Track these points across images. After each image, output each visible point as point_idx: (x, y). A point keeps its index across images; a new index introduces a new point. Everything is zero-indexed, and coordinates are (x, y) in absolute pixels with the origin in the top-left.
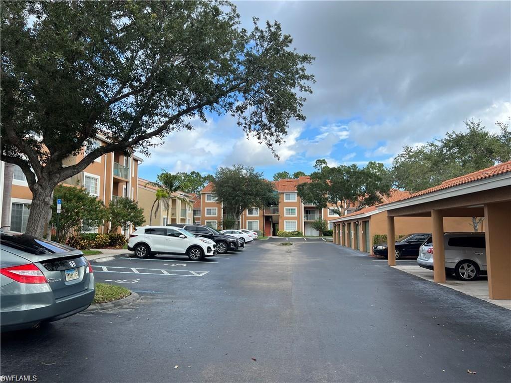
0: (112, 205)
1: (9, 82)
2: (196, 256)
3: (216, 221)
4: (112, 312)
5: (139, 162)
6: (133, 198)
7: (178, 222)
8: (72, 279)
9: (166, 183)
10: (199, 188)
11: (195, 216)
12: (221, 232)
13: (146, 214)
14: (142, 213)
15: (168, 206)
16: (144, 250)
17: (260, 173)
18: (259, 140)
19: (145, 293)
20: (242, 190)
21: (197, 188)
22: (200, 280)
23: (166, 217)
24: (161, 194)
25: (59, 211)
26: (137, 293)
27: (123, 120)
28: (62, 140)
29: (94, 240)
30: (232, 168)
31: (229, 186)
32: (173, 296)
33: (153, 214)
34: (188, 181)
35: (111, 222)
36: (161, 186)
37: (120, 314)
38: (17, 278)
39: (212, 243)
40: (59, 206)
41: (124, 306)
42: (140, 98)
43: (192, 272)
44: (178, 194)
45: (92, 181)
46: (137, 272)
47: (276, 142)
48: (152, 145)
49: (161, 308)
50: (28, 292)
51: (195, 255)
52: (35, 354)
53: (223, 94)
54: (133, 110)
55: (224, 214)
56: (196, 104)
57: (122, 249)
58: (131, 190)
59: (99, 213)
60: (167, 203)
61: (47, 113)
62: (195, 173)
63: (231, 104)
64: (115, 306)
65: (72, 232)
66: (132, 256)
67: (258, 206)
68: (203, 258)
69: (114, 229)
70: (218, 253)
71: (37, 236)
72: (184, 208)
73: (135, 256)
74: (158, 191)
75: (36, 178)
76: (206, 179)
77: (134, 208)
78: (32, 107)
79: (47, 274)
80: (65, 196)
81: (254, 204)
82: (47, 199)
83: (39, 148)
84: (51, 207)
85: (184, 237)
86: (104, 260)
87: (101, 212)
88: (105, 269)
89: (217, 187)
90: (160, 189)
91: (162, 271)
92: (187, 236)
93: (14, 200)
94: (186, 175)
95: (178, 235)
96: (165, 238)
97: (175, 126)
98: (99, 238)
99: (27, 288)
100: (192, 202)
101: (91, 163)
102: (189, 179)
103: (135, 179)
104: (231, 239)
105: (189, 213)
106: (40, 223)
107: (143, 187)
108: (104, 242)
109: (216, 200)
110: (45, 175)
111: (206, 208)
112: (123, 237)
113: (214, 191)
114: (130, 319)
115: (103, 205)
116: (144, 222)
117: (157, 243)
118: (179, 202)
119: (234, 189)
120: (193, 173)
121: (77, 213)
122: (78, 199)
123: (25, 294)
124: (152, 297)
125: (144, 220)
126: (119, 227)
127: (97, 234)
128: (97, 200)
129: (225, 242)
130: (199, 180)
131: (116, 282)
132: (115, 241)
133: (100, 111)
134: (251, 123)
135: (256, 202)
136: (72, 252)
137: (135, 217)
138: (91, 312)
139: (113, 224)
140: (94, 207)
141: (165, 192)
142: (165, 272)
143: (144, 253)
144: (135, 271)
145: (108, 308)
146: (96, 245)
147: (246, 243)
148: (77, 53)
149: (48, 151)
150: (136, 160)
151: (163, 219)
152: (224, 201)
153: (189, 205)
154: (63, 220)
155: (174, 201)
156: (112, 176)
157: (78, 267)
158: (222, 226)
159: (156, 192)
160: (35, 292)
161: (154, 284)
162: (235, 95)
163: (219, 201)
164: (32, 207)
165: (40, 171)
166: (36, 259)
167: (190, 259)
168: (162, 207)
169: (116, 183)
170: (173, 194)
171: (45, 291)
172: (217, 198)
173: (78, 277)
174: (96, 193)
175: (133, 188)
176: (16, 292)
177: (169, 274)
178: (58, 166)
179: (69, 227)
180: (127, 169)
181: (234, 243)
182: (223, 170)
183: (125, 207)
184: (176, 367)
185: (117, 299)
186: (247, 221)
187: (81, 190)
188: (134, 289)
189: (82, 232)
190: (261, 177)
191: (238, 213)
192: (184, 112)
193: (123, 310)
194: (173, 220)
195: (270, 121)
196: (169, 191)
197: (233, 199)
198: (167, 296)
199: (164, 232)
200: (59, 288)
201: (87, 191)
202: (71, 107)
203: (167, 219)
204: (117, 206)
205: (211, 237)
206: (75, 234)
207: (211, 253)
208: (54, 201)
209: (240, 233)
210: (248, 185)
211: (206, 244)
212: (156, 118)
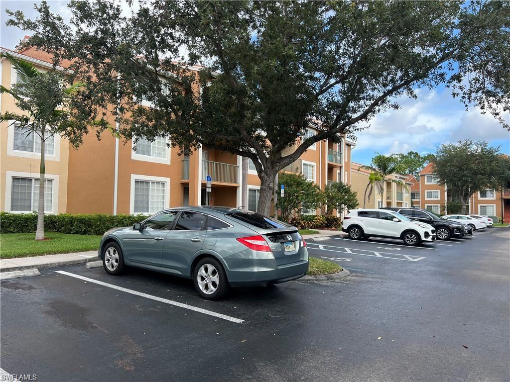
0: (327, 189)
1: (240, 91)
2: (412, 241)
3: (439, 205)
4: (325, 284)
5: (352, 147)
6: (346, 182)
7: (394, 206)
8: (289, 250)
9: (379, 166)
10: (418, 169)
11: (413, 200)
12: (443, 217)
13: (360, 198)
14: (355, 196)
15: (382, 189)
16: (357, 232)
17: (495, 147)
18: (483, 110)
19: (357, 271)
20: (471, 169)
21: (416, 169)
22: (415, 265)
23: (381, 200)
24: (374, 177)
25: (282, 196)
26: (348, 270)
27: (330, 109)
28: (281, 134)
29: (313, 221)
30: (457, 145)
31: (453, 166)
32: (383, 277)
33: (367, 198)
34: (405, 162)
35: (327, 205)
36: (374, 169)
37: (332, 286)
38: (250, 245)
39: (429, 228)
40: (282, 191)
41: (336, 281)
42: (346, 85)
43: (407, 256)
44: (393, 176)
45: (308, 167)
46: (350, 252)
47: (505, 110)
48: (358, 129)
49: (370, 286)
50: (258, 258)
51: (410, 239)
52: (265, 308)
53: (433, 66)
54: (340, 98)
55: (448, 197)
56: (403, 82)
57: (337, 230)
58: (345, 174)
59: (315, 197)
60: (381, 186)
61: (269, 113)
62: (413, 153)
63: (442, 75)
64: (328, 279)
65: (293, 214)
66: (346, 237)
67: (494, 187)
68: (419, 243)
69: (330, 212)
70: (438, 239)
71: (265, 215)
72: (400, 191)
73: (349, 237)
74: (371, 174)
75: (263, 168)
76: (425, 159)
77: (347, 191)
78: (258, 109)
79: (271, 244)
80: (287, 182)
81: (488, 185)
82: (271, 185)
83: (264, 142)
84: (277, 192)
85: (398, 220)
86: (321, 239)
87: (317, 195)
88: (321, 247)
89: (438, 167)
90: (373, 172)
91: (375, 252)
92: (401, 220)
93: (249, 187)
94: (403, 157)
95: (391, 218)
96: (378, 221)
97: (381, 107)
98: (317, 219)
99: (257, 255)
100: (409, 184)
101: (304, 152)
102: (406, 161)
103: (348, 164)
104: (454, 225)
105: (406, 197)
106: (267, 204)
107: (357, 171)
108: (321, 224)
109: (438, 182)
110: (269, 164)
111: (426, 191)
112: (339, 219)
113: (435, 172)
114: (341, 292)
115: (319, 189)
116: (357, 205)
117: (370, 226)
118: (394, 185)
119: (460, 169)
120: (410, 153)
121: (297, 197)
122: (297, 184)
123: (256, 258)
124: (362, 275)
125: (357, 203)
126: (334, 210)
127: (315, 216)
128: (313, 185)
129: (447, 227)
130: (418, 161)
131: (331, 259)
132: (331, 223)
133: (309, 104)
134: (471, 91)
135: (490, 183)
136: (288, 228)
137: (349, 200)
138: (307, 281)
139: (328, 207)
140: (311, 191)
141: (378, 176)
142: (378, 254)
143: (358, 235)
144: (348, 251)
145: (322, 280)
146: (315, 226)
147: (475, 230)
148: (288, 57)
149: (271, 145)
150: (348, 145)
151: (377, 202)
152: (447, 183)
153: (406, 188)
154: (286, 203)
155: (389, 184)
156: (327, 162)
157: (294, 241)
158: (446, 211)
159: (369, 175)
160: (263, 258)
161: (366, 264)
162: (450, 63)
163: (442, 183)
164: (261, 191)
165: (265, 162)
166: (262, 232)
167: (405, 244)
168: (376, 191)
169: (331, 168)
170: (388, 177)
171: (270, 258)
172: (439, 180)
173: (294, 249)
174: (313, 179)
175: (346, 173)
176: (250, 257)
177: (381, 256)
178: (278, 156)
179: (291, 209)
180: (340, 154)
181: (458, 229)
182: (446, 147)
183: (339, 190)
184: (380, 338)
185: (329, 273)
186: (479, 205)
187: (300, 177)
188: (346, 267)
189: (302, 213)
190: (498, 153)
191: (466, 196)
192: (390, 93)
193: (334, 283)
194: (389, 204)
195: (496, 87)
196: (382, 174)
197: (459, 180)
198: (378, 276)
199: (377, 215)
200: (280, 257)
201: (305, 177)
202: (286, 105)
203: (382, 202)
204: (332, 189)
205: (429, 222)
206: (296, 215)
207: (430, 239)
208: (278, 187)
209: (468, 218)
210: (478, 163)
211: (423, 229)
212: (362, 102)
